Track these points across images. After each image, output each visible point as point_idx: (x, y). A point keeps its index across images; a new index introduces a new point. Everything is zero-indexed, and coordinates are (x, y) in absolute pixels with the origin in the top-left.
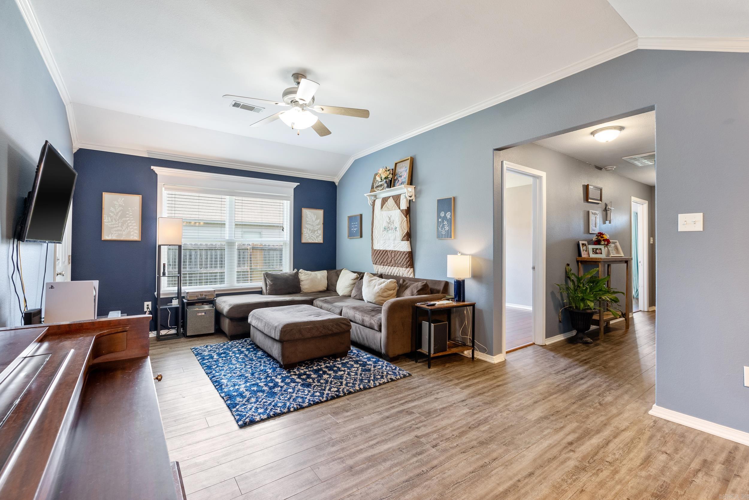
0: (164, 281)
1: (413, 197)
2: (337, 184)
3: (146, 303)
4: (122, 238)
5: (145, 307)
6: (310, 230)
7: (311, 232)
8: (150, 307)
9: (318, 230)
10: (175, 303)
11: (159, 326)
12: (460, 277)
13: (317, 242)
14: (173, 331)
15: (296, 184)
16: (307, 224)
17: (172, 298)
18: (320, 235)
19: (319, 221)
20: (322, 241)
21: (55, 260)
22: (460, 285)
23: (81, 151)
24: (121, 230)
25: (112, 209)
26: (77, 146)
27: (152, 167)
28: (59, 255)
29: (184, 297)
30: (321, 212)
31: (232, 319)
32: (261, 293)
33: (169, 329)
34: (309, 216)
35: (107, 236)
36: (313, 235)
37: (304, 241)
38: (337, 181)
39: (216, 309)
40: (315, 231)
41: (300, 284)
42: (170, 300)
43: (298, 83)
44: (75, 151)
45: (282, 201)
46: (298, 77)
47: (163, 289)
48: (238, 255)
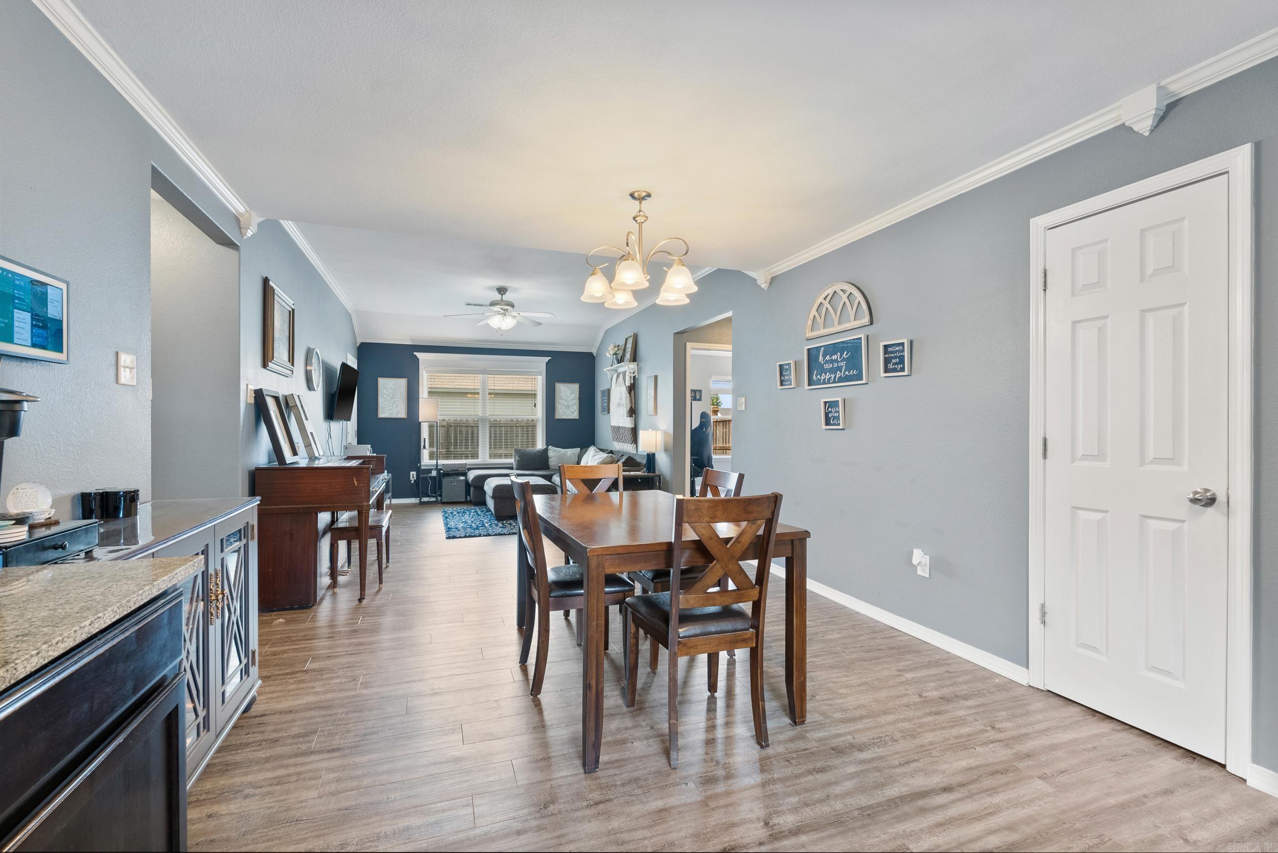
0: (425, 454)
1: (636, 374)
2: (595, 355)
3: (412, 473)
4: (393, 416)
5: (411, 476)
6: (564, 405)
7: (566, 408)
8: (415, 476)
9: (573, 405)
10: (434, 473)
11: (420, 495)
12: (651, 450)
13: (572, 418)
14: (433, 499)
15: (548, 359)
16: (560, 400)
17: (432, 469)
18: (575, 410)
19: (574, 395)
20: (577, 417)
21: (347, 433)
22: (651, 458)
23: (362, 344)
24: (391, 409)
25: (385, 391)
26: (359, 341)
27: (415, 353)
28: (349, 430)
29: (441, 469)
30: (576, 387)
31: (475, 488)
33: (430, 497)
34: (563, 390)
35: (382, 415)
36: (567, 411)
37: (558, 416)
38: (594, 351)
39: (466, 479)
40: (569, 406)
41: (548, 461)
42: (430, 471)
43: (502, 295)
44: (358, 345)
45: (533, 377)
46: (502, 290)
47: (424, 461)
48: (490, 431)
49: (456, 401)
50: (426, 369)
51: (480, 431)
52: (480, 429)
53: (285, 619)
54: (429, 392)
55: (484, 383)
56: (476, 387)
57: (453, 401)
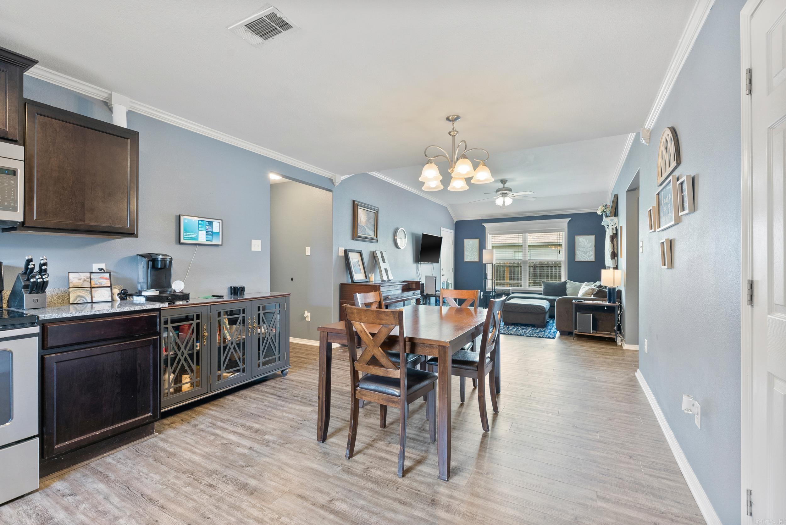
0: (488, 283)
4: (472, 260)
6: (582, 251)
7: (584, 253)
9: (590, 251)
13: (589, 260)
15: (568, 220)
16: (579, 247)
18: (592, 255)
19: (591, 244)
20: (593, 260)
23: (457, 222)
24: (471, 257)
25: (468, 247)
26: (455, 220)
27: (483, 224)
30: (592, 237)
32: (540, 294)
34: (581, 241)
35: (466, 260)
36: (585, 256)
37: (577, 260)
40: (587, 252)
41: (566, 290)
43: (504, 184)
44: (455, 222)
45: (558, 233)
46: (503, 181)
47: (489, 287)
48: (529, 270)
49: (506, 251)
50: (490, 233)
51: (522, 270)
52: (522, 268)
53: (343, 350)
54: (492, 246)
55: (525, 239)
56: (520, 242)
57: (505, 251)
